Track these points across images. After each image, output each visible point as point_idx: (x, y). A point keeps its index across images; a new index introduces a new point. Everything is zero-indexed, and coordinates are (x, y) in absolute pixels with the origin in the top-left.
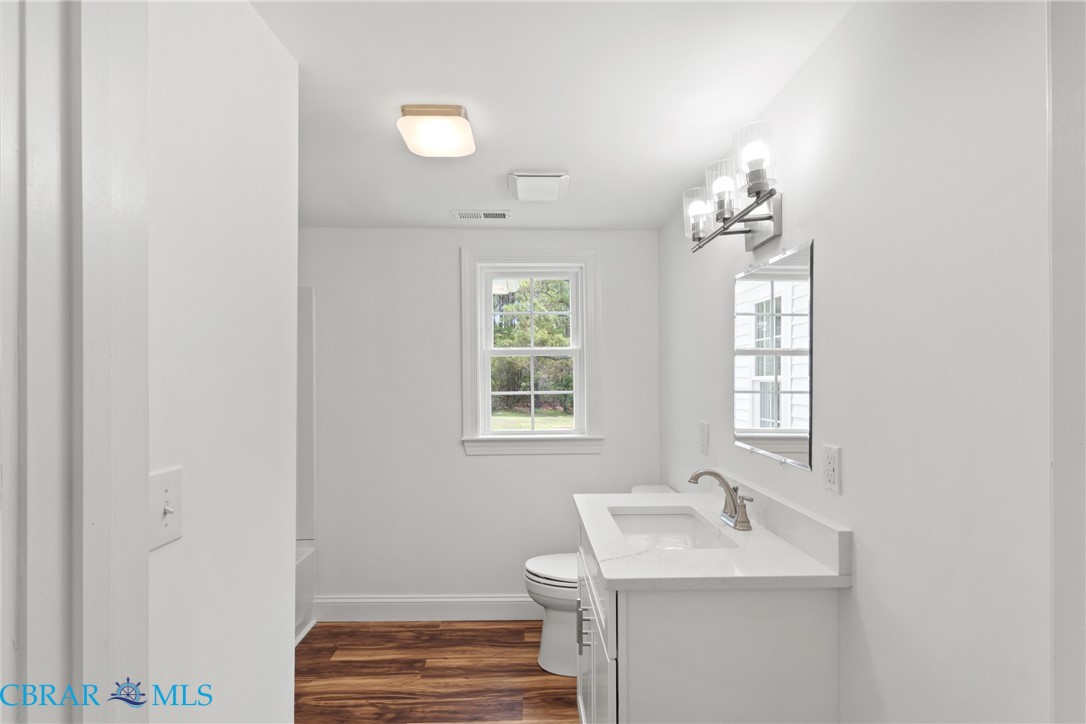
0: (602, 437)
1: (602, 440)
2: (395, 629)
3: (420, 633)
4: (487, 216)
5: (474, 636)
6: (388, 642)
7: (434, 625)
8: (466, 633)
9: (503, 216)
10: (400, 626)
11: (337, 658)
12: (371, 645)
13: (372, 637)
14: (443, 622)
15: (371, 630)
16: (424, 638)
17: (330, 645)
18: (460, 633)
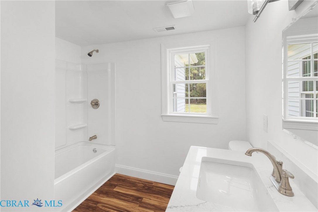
0: (218, 117)
1: (217, 118)
2: (138, 182)
3: (145, 185)
4: (167, 29)
5: (164, 191)
6: (134, 187)
7: (151, 183)
8: (161, 189)
9: (173, 28)
10: (140, 181)
11: (116, 189)
12: (128, 187)
13: (130, 183)
14: (155, 182)
15: (130, 180)
16: (146, 188)
17: (116, 183)
18: (159, 189)
